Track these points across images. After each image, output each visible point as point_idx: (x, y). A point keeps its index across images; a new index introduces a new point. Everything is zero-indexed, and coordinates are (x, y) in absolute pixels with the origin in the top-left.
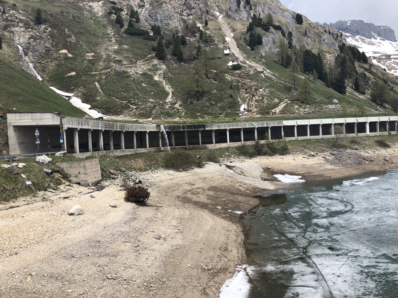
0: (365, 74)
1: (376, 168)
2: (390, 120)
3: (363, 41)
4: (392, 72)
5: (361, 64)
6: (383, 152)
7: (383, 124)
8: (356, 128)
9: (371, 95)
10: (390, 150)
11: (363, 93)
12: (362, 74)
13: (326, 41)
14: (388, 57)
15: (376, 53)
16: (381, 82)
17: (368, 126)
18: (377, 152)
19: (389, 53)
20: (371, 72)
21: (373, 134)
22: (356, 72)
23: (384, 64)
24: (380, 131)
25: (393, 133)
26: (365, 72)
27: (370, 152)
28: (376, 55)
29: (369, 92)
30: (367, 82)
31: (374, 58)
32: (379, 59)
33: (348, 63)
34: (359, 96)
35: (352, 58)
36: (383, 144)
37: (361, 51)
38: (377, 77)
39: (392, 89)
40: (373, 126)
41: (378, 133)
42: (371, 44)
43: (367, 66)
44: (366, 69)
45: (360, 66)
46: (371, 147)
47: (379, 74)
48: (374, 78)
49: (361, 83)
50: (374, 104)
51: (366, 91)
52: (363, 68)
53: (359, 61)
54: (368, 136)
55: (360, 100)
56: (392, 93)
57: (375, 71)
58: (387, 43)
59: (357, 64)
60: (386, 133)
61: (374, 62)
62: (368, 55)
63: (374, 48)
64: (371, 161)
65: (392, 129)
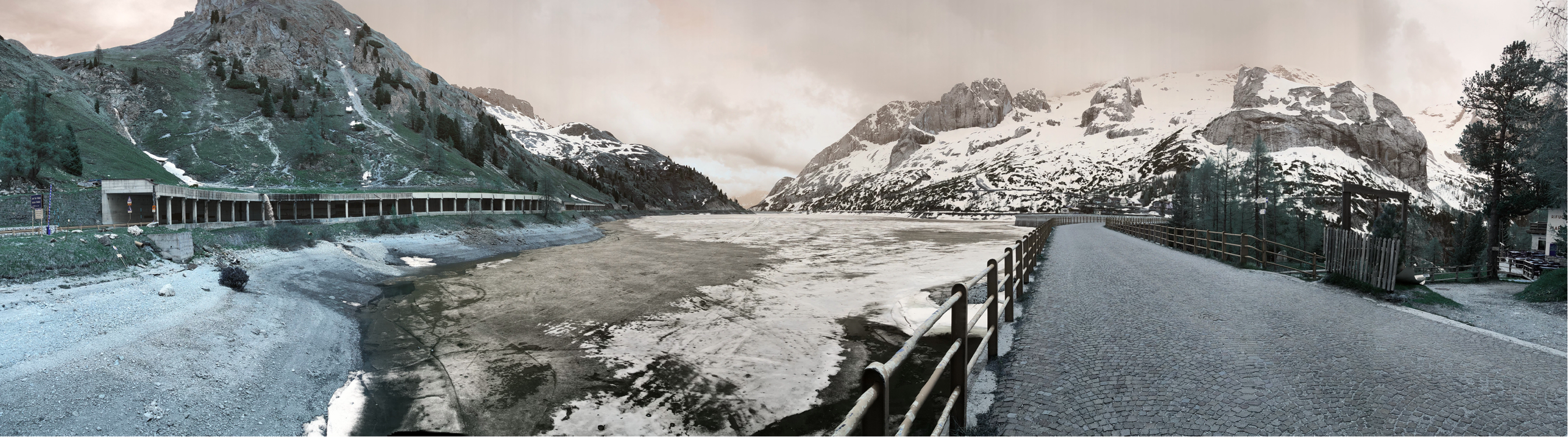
1: (510, 249)
2: (525, 199)
3: (503, 112)
4: (530, 149)
5: (500, 137)
6: (518, 232)
7: (518, 202)
8: (492, 205)
9: (509, 171)
10: (524, 231)
11: (501, 168)
12: (499, 147)
13: (465, 107)
14: (527, 133)
15: (515, 127)
16: (519, 159)
17: (504, 204)
18: (512, 232)
19: (528, 130)
20: (509, 147)
21: (509, 212)
22: (495, 145)
23: (522, 141)
24: (515, 210)
25: (527, 212)
26: (502, 145)
27: (505, 232)
28: (516, 130)
29: (507, 167)
30: (505, 157)
31: (514, 132)
32: (518, 135)
33: (487, 134)
34: (497, 171)
35: (491, 129)
36: (517, 224)
37: (500, 122)
38: (515, 153)
39: (528, 167)
40: (509, 202)
41: (513, 212)
42: (510, 116)
43: (505, 140)
44: (504, 143)
45: (499, 139)
46: (506, 226)
47: (518, 150)
48: (512, 153)
49: (500, 157)
50: (511, 181)
51: (504, 166)
52: (502, 141)
53: (498, 133)
54: (504, 214)
55: (497, 175)
56: (528, 170)
57: (513, 146)
58: (526, 118)
59: (496, 136)
60: (521, 212)
61: (514, 136)
62: (507, 128)
63: (514, 122)
64: (506, 241)
65: (526, 208)
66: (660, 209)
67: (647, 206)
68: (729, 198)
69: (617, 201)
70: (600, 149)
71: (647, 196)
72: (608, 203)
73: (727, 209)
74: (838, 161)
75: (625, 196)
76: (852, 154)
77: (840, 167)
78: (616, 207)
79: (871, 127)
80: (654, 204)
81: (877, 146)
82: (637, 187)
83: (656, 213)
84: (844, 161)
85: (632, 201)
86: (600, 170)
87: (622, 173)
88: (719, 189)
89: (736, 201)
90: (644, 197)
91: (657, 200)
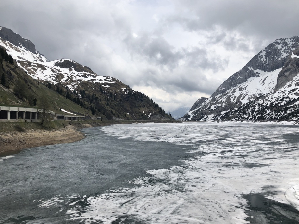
0: (10, 72)
1: (13, 148)
2: (27, 111)
3: (11, 46)
4: (31, 75)
5: (8, 64)
6: (20, 135)
7: (21, 113)
9: (14, 90)
10: (25, 134)
11: (8, 88)
12: (8, 72)
14: (29, 64)
15: (20, 58)
16: (23, 82)
17: (9, 114)
18: (15, 135)
19: (30, 61)
20: (15, 72)
21: (13, 121)
22: (3, 69)
23: (26, 68)
24: (18, 119)
25: (28, 121)
26: (11, 71)
27: (9, 135)
28: (21, 60)
29: (13, 87)
30: (12, 79)
31: (19, 62)
32: (23, 64)
34: (4, 89)
36: (20, 129)
37: (9, 53)
38: (20, 77)
39: (30, 88)
40: (13, 114)
41: (17, 120)
42: (17, 50)
43: (12, 67)
44: (12, 69)
45: (7, 66)
46: (10, 131)
47: (22, 75)
48: (17, 77)
49: (7, 79)
50: (16, 97)
51: (10, 86)
52: (9, 67)
53: (6, 61)
54: (8, 122)
55: (5, 92)
56: (30, 91)
57: (18, 72)
58: (29, 53)
59: (4, 63)
60: (23, 121)
61: (19, 65)
62: (14, 58)
63: (19, 54)
64: (9, 142)
65: (28, 118)
66: (122, 120)
67: (114, 118)
68: (166, 112)
69: (93, 114)
70: (82, 78)
71: (114, 111)
72: (87, 115)
73: (165, 120)
74: (238, 85)
75: (99, 111)
76: (249, 80)
77: (241, 89)
78: (93, 118)
79: (262, 59)
80: (118, 117)
81: (267, 74)
82: (108, 105)
83: (119, 123)
84: (243, 85)
85: (104, 115)
86: (82, 93)
87: (98, 95)
88: (160, 106)
89: (170, 115)
90: (112, 112)
91: (120, 114)
